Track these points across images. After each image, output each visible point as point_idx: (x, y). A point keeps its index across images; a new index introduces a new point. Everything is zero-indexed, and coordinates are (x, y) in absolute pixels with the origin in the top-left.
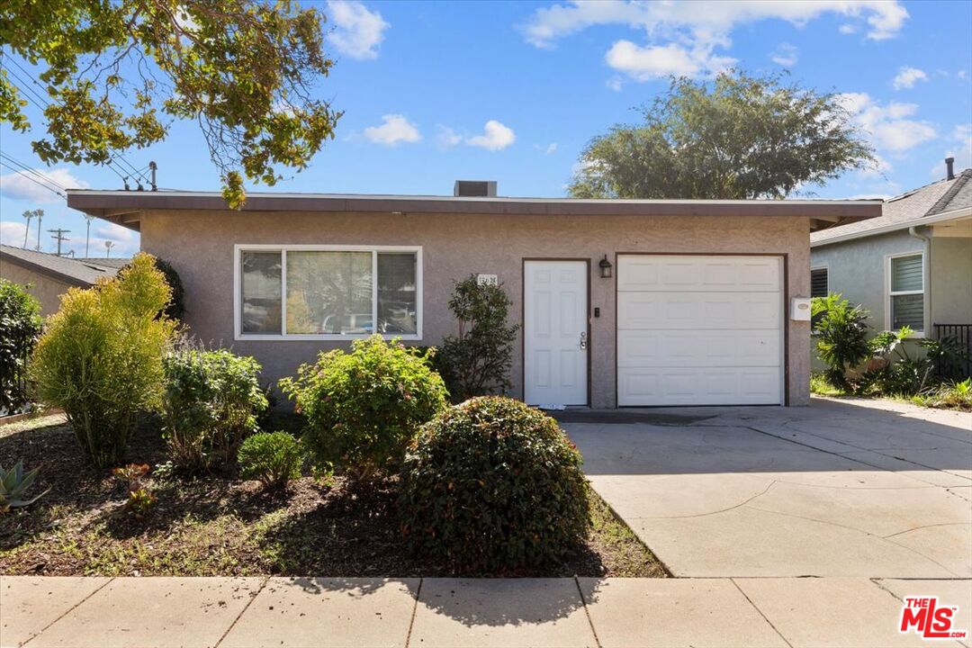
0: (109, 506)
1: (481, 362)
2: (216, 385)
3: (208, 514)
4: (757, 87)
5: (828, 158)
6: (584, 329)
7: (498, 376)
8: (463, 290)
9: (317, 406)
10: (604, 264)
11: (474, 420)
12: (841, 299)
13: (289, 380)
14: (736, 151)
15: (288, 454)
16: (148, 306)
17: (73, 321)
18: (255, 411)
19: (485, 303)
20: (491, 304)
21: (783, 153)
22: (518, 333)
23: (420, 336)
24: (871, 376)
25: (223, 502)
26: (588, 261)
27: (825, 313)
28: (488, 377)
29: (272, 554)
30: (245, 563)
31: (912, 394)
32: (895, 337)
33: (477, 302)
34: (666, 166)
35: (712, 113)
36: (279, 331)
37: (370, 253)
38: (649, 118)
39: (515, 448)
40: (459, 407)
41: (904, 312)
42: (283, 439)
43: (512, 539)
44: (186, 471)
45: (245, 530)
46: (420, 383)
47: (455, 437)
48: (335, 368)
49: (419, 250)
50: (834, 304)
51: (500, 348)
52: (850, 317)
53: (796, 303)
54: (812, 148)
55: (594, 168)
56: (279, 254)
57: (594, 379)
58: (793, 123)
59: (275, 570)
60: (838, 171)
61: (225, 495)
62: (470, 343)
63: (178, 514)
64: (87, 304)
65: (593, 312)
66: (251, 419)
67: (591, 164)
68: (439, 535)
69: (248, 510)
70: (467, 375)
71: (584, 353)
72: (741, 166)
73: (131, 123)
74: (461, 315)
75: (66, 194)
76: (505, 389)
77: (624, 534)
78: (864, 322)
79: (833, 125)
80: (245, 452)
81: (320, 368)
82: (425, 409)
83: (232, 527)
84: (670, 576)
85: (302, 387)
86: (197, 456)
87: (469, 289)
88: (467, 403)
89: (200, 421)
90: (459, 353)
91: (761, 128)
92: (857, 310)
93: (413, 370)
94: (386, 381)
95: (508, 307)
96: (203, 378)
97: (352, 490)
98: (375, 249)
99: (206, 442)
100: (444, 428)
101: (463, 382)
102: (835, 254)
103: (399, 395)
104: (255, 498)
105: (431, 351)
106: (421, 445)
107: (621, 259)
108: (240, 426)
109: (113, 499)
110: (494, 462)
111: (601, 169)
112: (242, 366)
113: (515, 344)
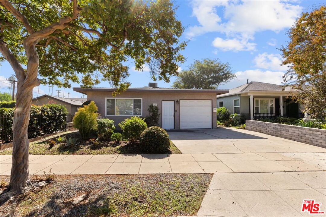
0: (89, 145)
1: (154, 120)
2: (107, 125)
3: (107, 146)
4: (212, 62)
5: (227, 77)
6: (174, 114)
7: (157, 123)
8: (150, 107)
9: (125, 128)
10: (177, 101)
11: (152, 130)
12: (225, 108)
13: (120, 124)
14: (208, 76)
15: (120, 136)
16: (93, 111)
17: (81, 113)
18: (113, 129)
19: (154, 109)
20: (155, 109)
21: (218, 76)
22: (161, 115)
23: (142, 115)
24: (229, 123)
25: (109, 145)
26: (174, 101)
27: (221, 110)
28: (155, 123)
29: (119, 152)
30: (114, 153)
31: (236, 126)
32: (234, 115)
33: (153, 109)
34: (193, 79)
35: (203, 68)
36: (114, 115)
37: (132, 99)
38: (190, 68)
39: (158, 134)
40: (149, 128)
41: (236, 110)
42: (119, 134)
43: (157, 148)
44: (101, 140)
45: (114, 149)
46: (143, 124)
47: (148, 133)
48: (128, 122)
49: (142, 99)
50: (223, 109)
51: (157, 118)
52: (226, 111)
53: (214, 109)
54: (223, 75)
55: (179, 79)
56: (114, 100)
57: (175, 124)
58: (220, 70)
59: (120, 154)
60: (229, 80)
61: (109, 144)
62: (151, 117)
63: (102, 146)
64: (83, 110)
65: (175, 111)
66: (112, 131)
67: (178, 78)
68: (146, 148)
69: (114, 146)
70: (151, 123)
71: (174, 119)
72: (209, 79)
73: (94, 81)
74: (150, 112)
75: (73, 88)
76: (158, 125)
77: (176, 148)
78: (229, 112)
79: (228, 70)
80: (113, 136)
81: (125, 122)
82: (143, 128)
83: (112, 148)
84: (182, 153)
85: (122, 125)
86: (103, 138)
87: (151, 106)
88: (150, 127)
89: (104, 131)
90: (149, 119)
91: (213, 70)
92: (228, 110)
93: (141, 122)
94: (137, 124)
95: (159, 110)
96: (104, 124)
97: (131, 143)
98: (133, 99)
99: (104, 135)
100: (147, 131)
101: (150, 124)
102: (224, 99)
103: (139, 126)
104: (114, 144)
105: (144, 119)
106: (143, 134)
107: (181, 101)
108: (110, 132)
109: (89, 144)
110: (155, 136)
111: (180, 79)
112: (111, 121)
113: (160, 117)
